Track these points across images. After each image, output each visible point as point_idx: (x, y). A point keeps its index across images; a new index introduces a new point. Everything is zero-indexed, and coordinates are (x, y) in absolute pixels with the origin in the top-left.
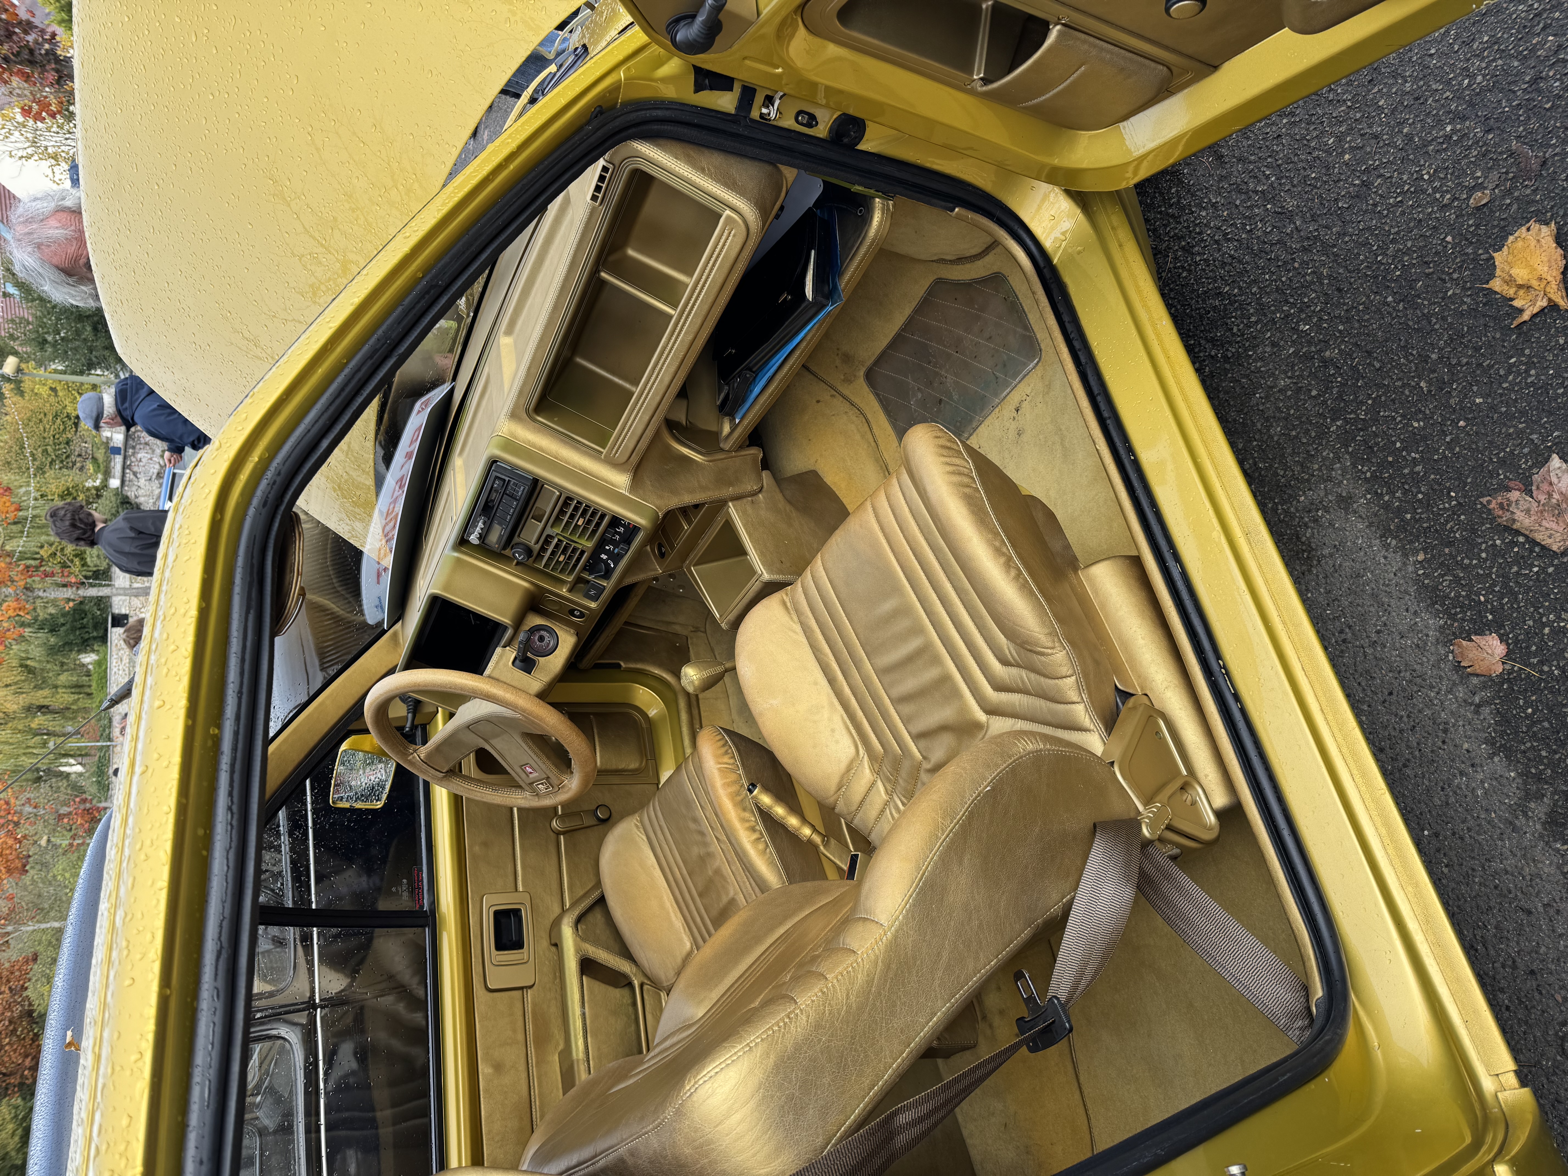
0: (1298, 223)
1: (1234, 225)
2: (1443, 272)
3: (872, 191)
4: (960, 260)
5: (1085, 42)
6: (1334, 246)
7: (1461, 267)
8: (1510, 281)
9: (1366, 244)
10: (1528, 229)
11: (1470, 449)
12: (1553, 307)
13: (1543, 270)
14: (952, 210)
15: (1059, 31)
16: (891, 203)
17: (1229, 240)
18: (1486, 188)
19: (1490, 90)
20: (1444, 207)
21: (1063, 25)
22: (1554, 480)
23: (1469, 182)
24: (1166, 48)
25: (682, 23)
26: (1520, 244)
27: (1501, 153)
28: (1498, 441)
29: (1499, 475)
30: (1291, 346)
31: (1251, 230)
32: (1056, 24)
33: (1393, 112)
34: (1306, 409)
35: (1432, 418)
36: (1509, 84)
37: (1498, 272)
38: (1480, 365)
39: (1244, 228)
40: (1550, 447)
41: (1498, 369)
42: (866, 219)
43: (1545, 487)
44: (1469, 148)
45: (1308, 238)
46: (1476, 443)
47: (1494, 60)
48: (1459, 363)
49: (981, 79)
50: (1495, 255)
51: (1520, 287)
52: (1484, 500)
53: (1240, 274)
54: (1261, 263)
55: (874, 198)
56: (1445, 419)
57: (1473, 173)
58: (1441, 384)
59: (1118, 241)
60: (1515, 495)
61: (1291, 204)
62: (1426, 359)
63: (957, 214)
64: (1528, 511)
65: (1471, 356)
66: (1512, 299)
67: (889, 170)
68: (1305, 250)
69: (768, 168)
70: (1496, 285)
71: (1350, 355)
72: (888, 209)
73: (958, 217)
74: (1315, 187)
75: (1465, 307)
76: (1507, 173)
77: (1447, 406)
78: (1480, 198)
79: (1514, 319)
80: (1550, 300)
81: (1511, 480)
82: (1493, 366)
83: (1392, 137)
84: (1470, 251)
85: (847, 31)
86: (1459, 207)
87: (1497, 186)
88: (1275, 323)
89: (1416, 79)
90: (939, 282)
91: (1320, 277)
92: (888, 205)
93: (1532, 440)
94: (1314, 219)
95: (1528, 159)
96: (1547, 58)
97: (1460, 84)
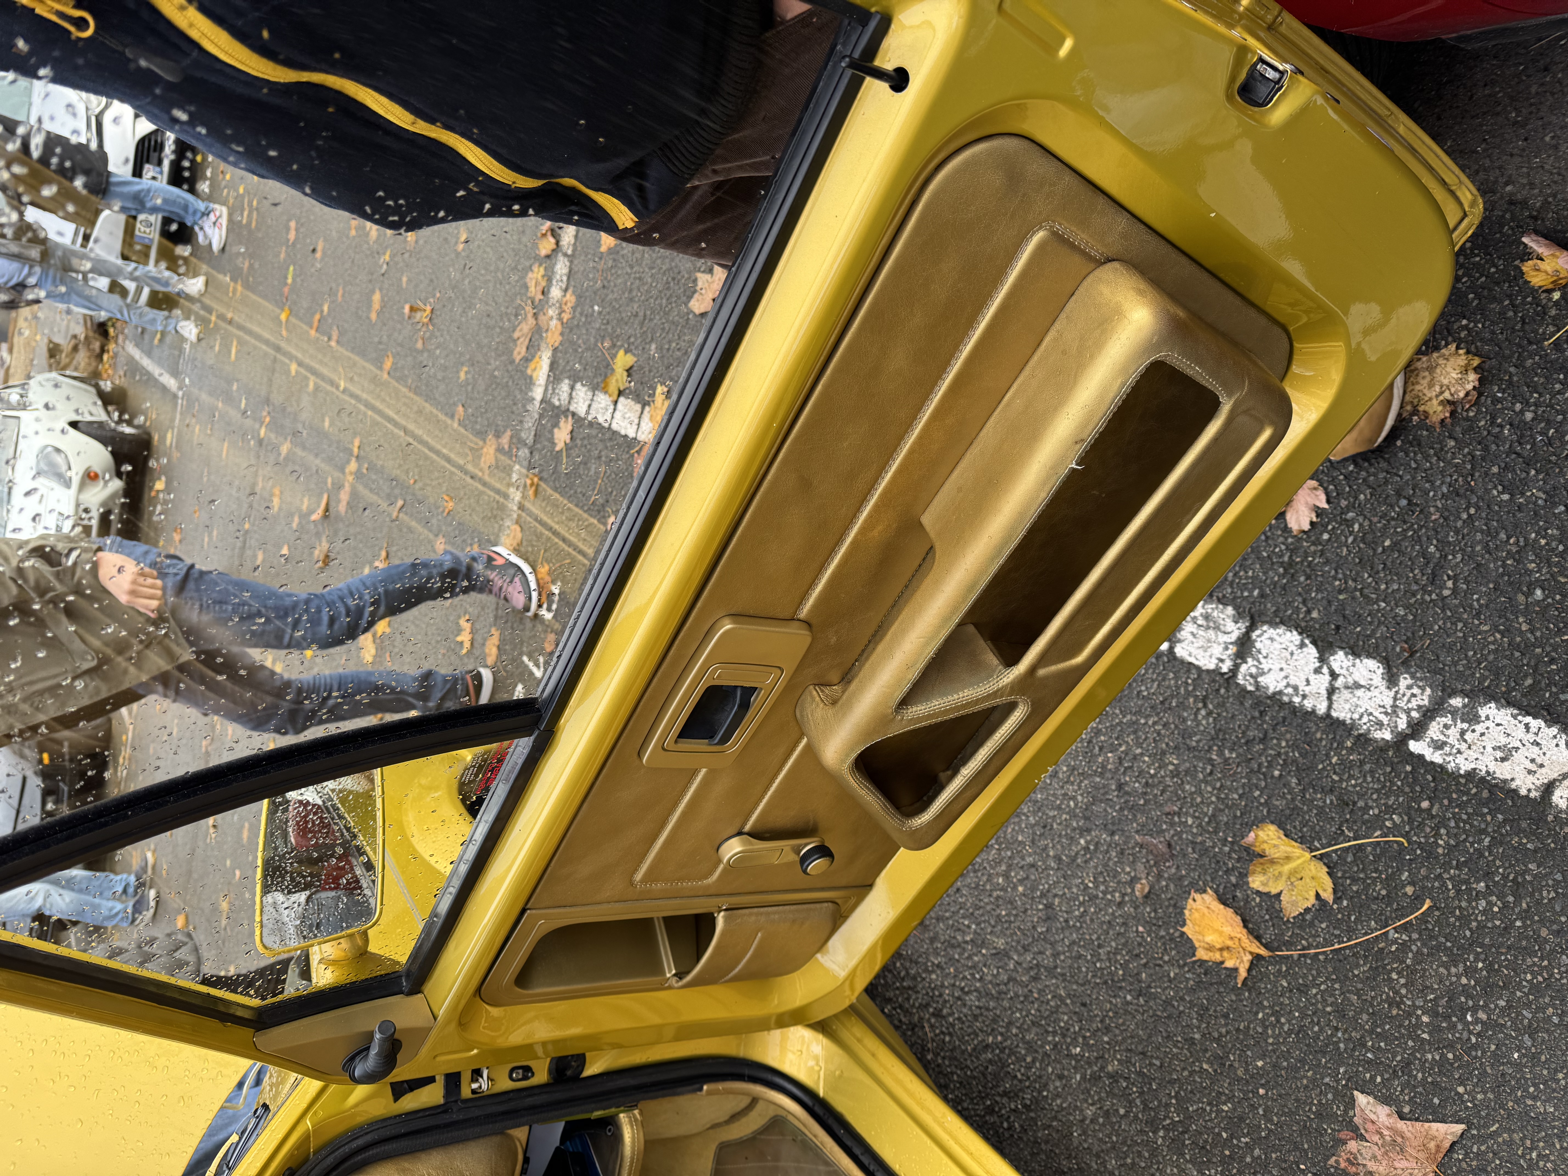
0: (1015, 957)
1: (964, 978)
2: (1155, 959)
3: (613, 1110)
4: (735, 1117)
5: (751, 914)
6: (1056, 967)
7: (1165, 949)
8: (1210, 948)
9: (1080, 956)
10: (1194, 900)
11: (1284, 1114)
12: (1257, 958)
13: (1227, 930)
14: (701, 1089)
15: (724, 917)
16: (636, 1112)
17: (967, 993)
18: (1140, 879)
19: (1093, 804)
20: (1120, 905)
21: (726, 910)
22: (1373, 1117)
23: (1124, 878)
24: (822, 889)
25: (357, 1060)
26: (1196, 915)
27: (1133, 848)
28: (1302, 1095)
29: (1326, 1130)
30: (1075, 1073)
31: (981, 978)
32: (719, 912)
33: (1033, 841)
34: (1124, 1130)
35: (1234, 1096)
36: (1103, 794)
37: (1197, 944)
38: (1238, 1030)
39: (974, 978)
40: (1346, 1085)
41: (1255, 1028)
42: (618, 1137)
43: (1369, 1126)
44: (1107, 852)
45: (1031, 968)
46: (1285, 1106)
47: (1081, 781)
48: (1221, 1035)
49: (675, 975)
50: (1185, 929)
51: (1221, 950)
52: (1332, 1161)
53: (994, 1021)
54: (1006, 1004)
55: (617, 1115)
56: (1246, 1093)
57: (1123, 870)
58: (1220, 1060)
59: (869, 1051)
60: (1352, 1145)
61: (1000, 943)
62: (1191, 1042)
63: (707, 1091)
64: (1374, 1157)
65: (1226, 1025)
66: (1222, 963)
67: (622, 1082)
68: (1036, 979)
69: (496, 1139)
70: (1201, 954)
71: (1128, 1061)
72: (636, 1120)
73: (709, 1093)
74: (1011, 922)
75: (1191, 982)
76: (1148, 861)
77: (1239, 1080)
78: (1141, 888)
79: (1236, 978)
80: (1251, 953)
81: (1339, 1131)
82: (1249, 1027)
83: (1044, 862)
84: (1162, 933)
85: (530, 992)
86: (1131, 900)
87: (1148, 874)
88: (1049, 1056)
89: (1034, 813)
90: (724, 1149)
91: (1062, 1000)
92: (634, 1116)
93: (1327, 1084)
94: (1026, 949)
95: (1155, 846)
96: (1117, 769)
97: (1069, 806)
